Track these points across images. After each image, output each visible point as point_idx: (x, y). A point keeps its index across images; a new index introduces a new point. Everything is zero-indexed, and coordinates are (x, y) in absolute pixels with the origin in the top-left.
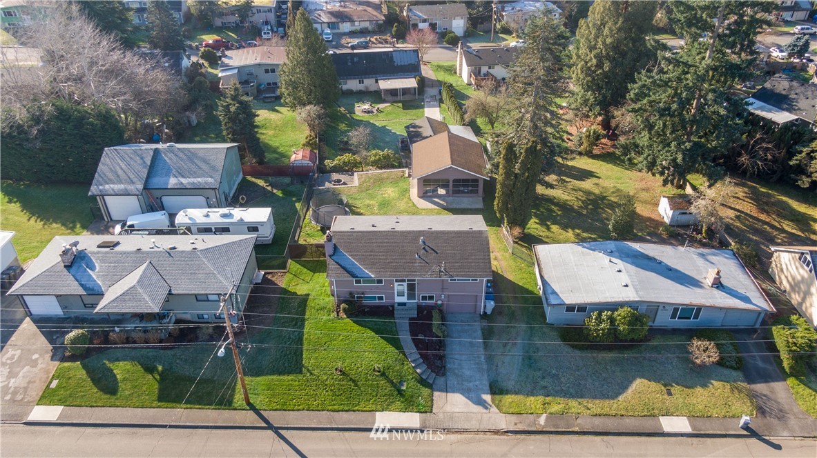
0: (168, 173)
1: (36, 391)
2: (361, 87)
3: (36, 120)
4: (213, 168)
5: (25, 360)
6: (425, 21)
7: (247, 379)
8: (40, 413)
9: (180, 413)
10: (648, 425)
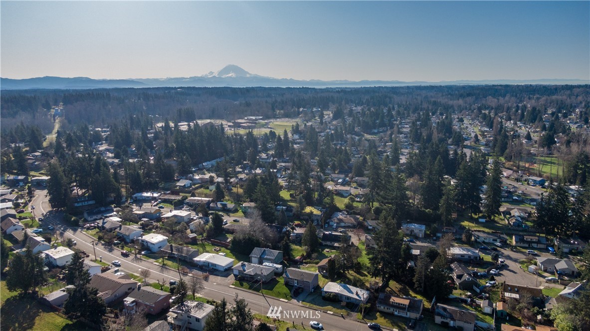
0: (265, 255)
1: (232, 283)
2: (331, 244)
3: (244, 239)
4: (274, 256)
5: (231, 278)
6: (371, 226)
7: (263, 290)
8: (231, 286)
9: (251, 291)
10: (326, 311)
